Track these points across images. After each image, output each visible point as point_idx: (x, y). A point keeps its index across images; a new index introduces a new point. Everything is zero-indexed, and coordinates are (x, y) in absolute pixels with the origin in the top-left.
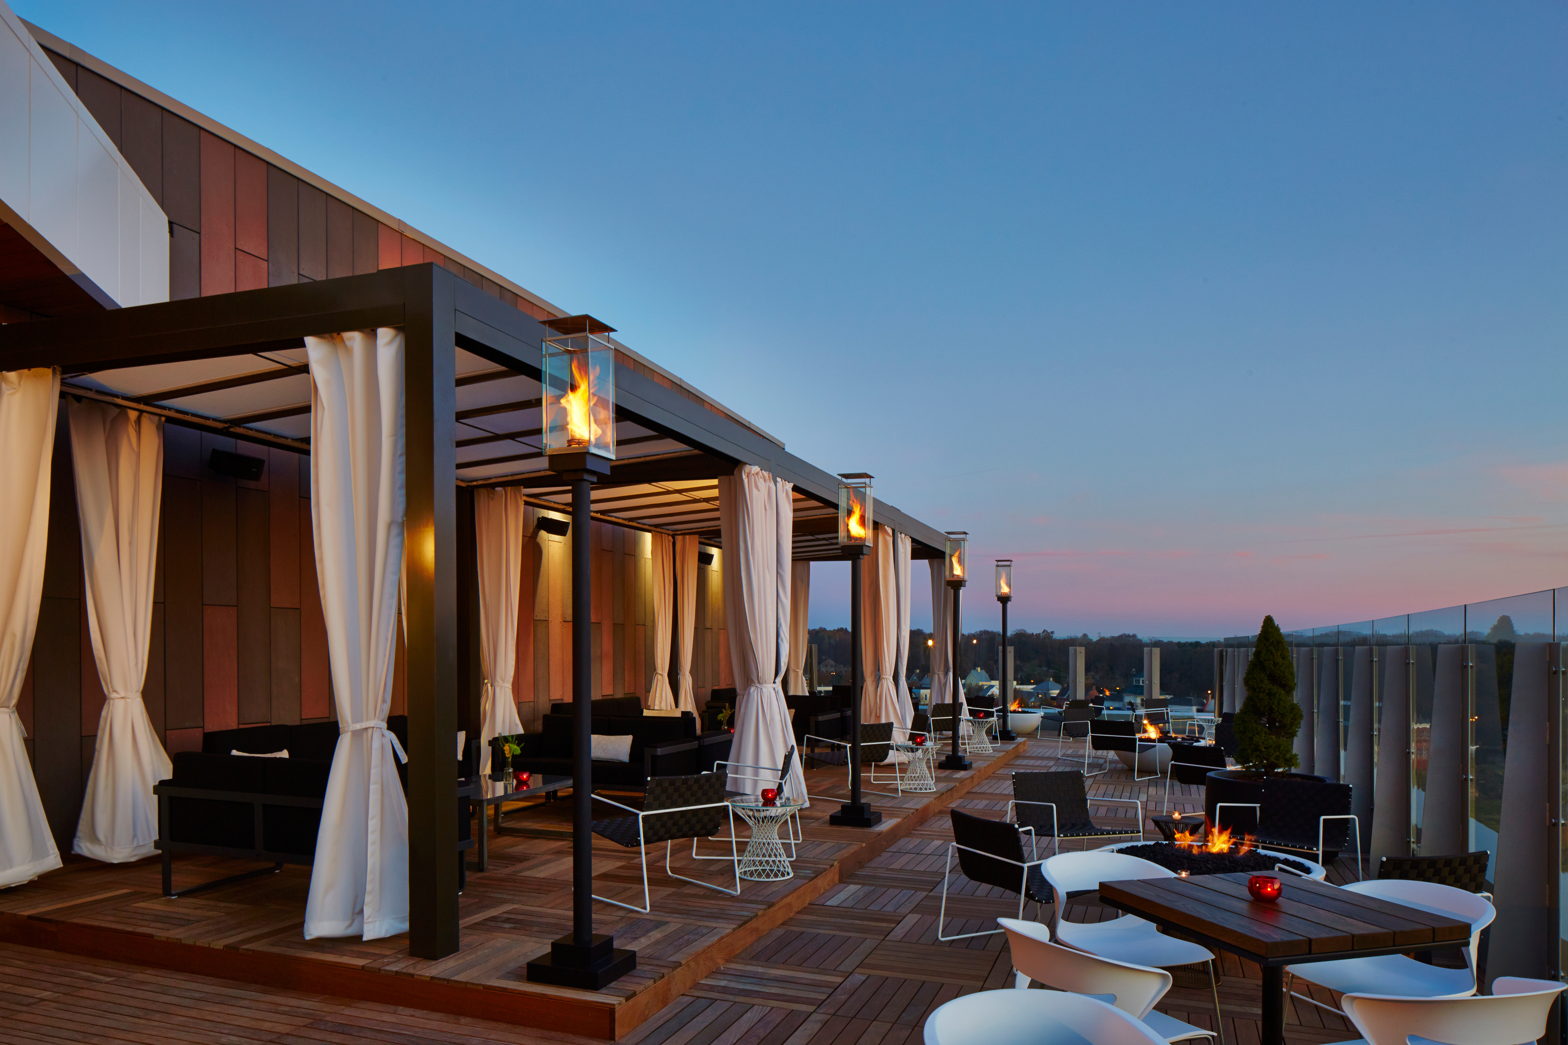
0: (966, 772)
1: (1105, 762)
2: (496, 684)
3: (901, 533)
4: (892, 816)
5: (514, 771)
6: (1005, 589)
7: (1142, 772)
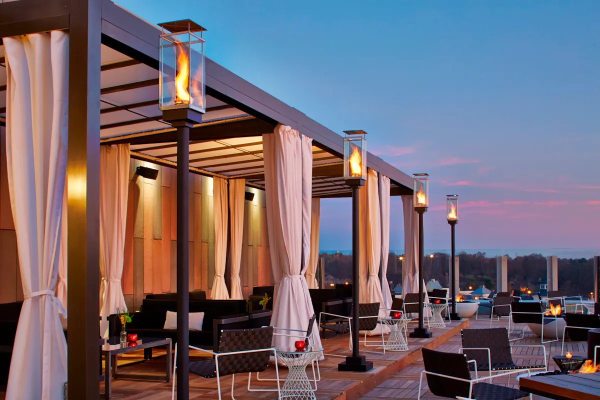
0: (428, 339)
1: (522, 333)
2: (111, 280)
3: (383, 175)
4: (380, 365)
5: (127, 334)
6: (452, 216)
7: (546, 338)
